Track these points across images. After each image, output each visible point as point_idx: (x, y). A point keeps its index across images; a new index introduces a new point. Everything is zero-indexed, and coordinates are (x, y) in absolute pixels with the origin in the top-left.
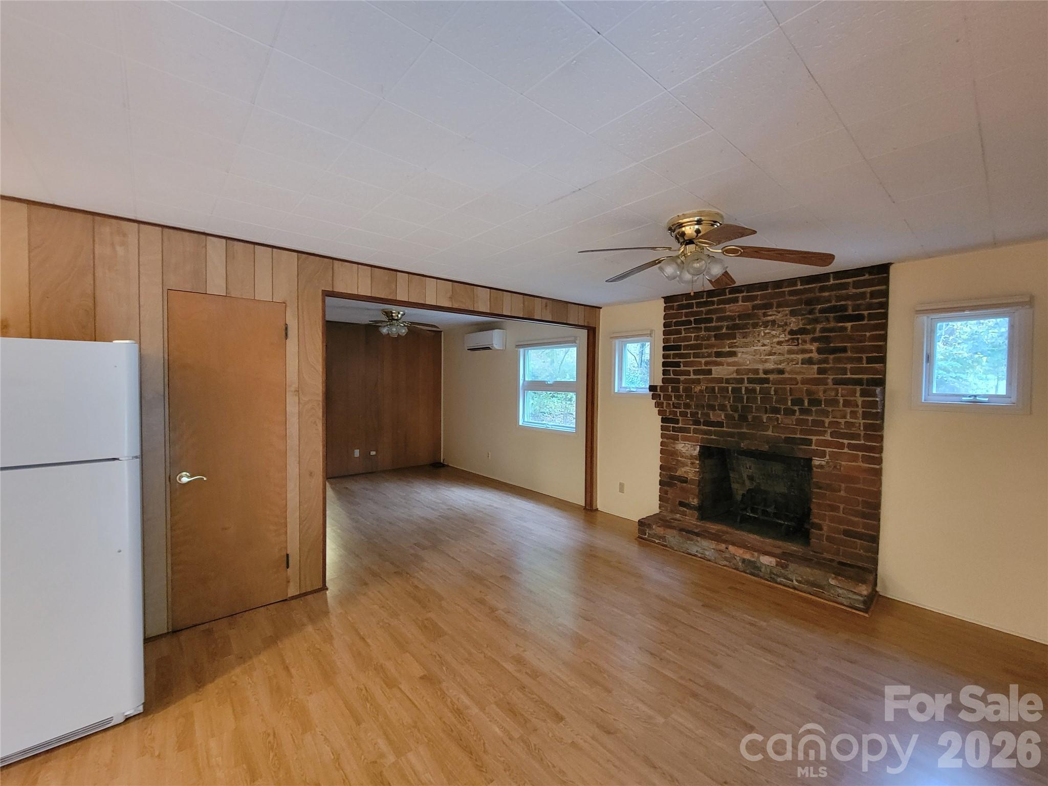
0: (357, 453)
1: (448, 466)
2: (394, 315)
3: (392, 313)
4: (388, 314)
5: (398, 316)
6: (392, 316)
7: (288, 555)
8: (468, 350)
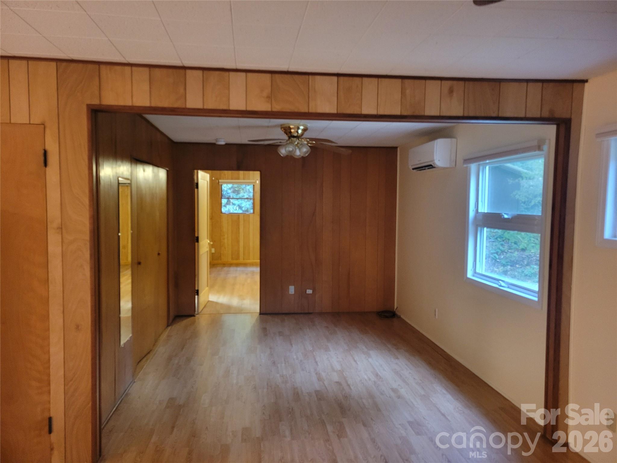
0: (292, 290)
1: (399, 317)
2: (292, 131)
3: (290, 129)
4: (287, 130)
5: (297, 132)
6: (291, 132)
7: (50, 419)
8: (413, 169)
